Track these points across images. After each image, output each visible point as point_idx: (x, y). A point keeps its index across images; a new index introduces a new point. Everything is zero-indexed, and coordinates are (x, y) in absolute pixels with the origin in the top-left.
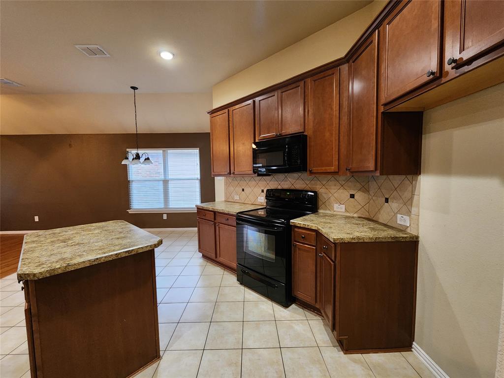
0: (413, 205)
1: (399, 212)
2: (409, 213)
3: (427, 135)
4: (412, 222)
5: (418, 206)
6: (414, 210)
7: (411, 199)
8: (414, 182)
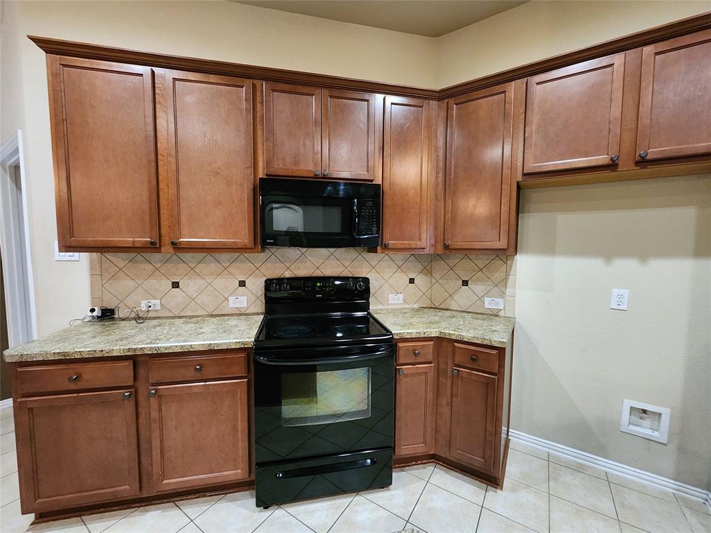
0: (508, 286)
1: (487, 294)
2: (502, 295)
3: (525, 214)
4: (507, 304)
5: (514, 287)
6: (509, 291)
7: (506, 279)
8: (508, 262)
